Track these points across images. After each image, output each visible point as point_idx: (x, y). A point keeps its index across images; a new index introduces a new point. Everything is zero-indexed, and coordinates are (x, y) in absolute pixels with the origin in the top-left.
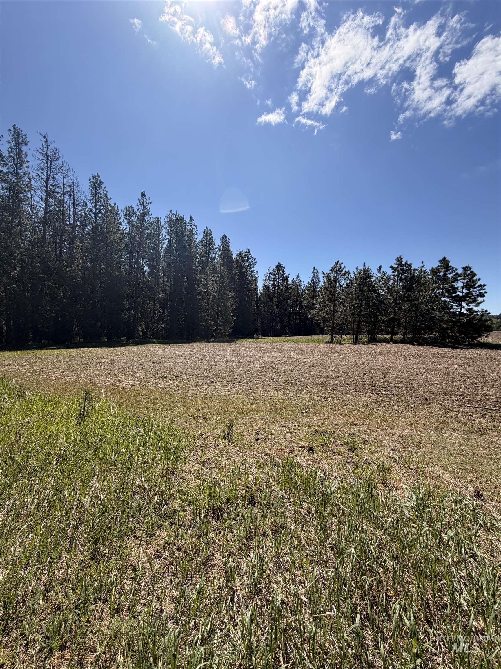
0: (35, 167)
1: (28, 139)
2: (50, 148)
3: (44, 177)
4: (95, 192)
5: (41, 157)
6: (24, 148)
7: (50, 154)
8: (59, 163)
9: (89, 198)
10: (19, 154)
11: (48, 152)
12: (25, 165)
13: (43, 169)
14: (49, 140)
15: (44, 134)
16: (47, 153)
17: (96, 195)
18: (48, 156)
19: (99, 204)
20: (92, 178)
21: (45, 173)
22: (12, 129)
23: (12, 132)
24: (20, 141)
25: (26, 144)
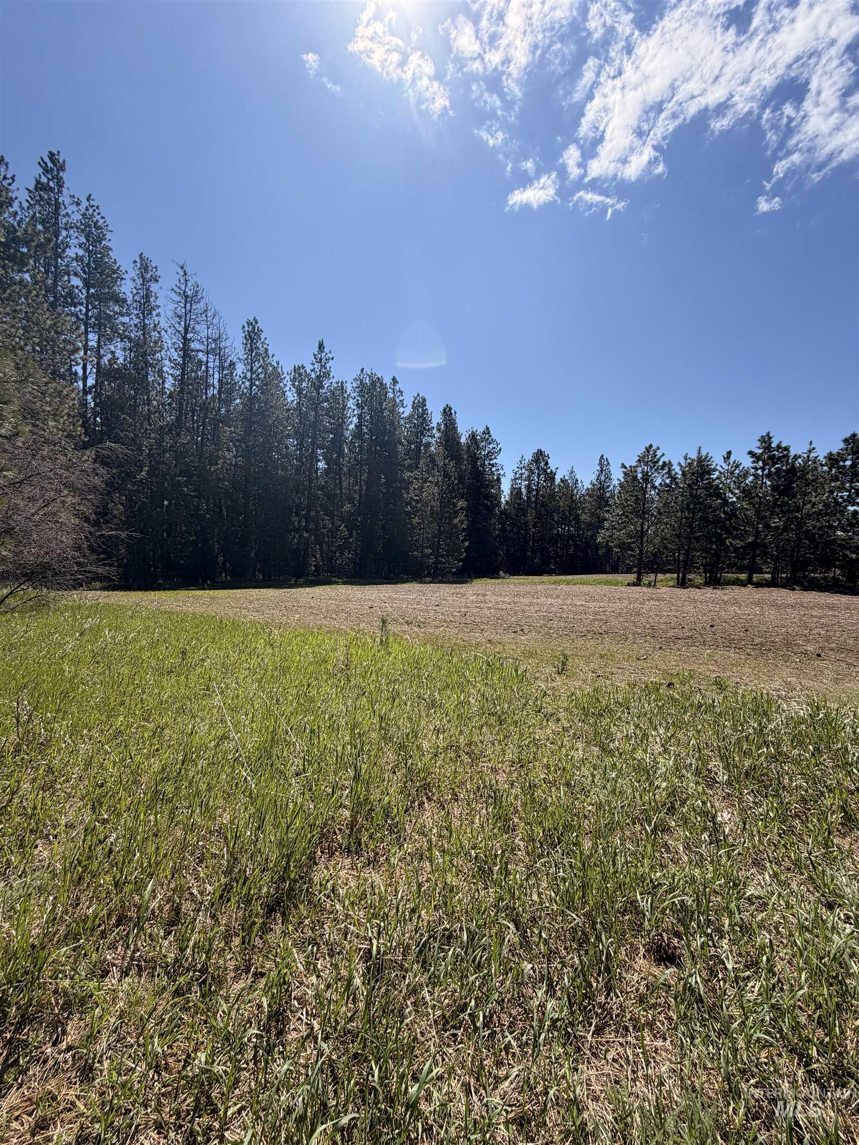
0: (170, 314)
1: (158, 273)
2: (189, 284)
3: (181, 329)
4: (251, 346)
5: (177, 299)
6: (154, 287)
7: (189, 293)
8: (202, 305)
9: (241, 357)
10: (147, 296)
11: (187, 290)
12: (154, 313)
13: (180, 317)
14: (189, 273)
15: (181, 264)
16: (185, 292)
17: (252, 351)
18: (187, 297)
19: (257, 365)
20: (246, 325)
21: (183, 323)
22: (138, 260)
23: (138, 265)
24: (148, 276)
25: (157, 281)
